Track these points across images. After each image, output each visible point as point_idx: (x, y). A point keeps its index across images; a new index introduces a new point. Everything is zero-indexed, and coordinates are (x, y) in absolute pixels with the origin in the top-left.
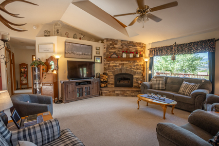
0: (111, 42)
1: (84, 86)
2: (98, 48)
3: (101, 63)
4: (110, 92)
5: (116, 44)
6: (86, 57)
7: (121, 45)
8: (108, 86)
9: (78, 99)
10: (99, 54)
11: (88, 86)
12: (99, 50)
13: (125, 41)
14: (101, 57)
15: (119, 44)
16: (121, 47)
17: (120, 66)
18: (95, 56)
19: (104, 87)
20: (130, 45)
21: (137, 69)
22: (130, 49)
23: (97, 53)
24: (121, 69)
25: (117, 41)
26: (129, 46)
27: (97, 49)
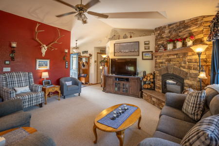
0: (159, 32)
1: (122, 83)
2: (147, 43)
3: (152, 59)
4: (148, 96)
5: (164, 32)
6: (132, 53)
7: (170, 32)
8: (156, 89)
9: (115, 93)
10: (149, 48)
11: (125, 83)
12: (148, 44)
13: (174, 24)
14: (152, 52)
15: (167, 31)
16: (169, 35)
17: (166, 63)
18: (143, 52)
19: (148, 89)
20: (180, 29)
21: (189, 68)
22: (180, 34)
23: (145, 49)
24: (167, 68)
25: (165, 27)
26: (178, 29)
27: (145, 44)
